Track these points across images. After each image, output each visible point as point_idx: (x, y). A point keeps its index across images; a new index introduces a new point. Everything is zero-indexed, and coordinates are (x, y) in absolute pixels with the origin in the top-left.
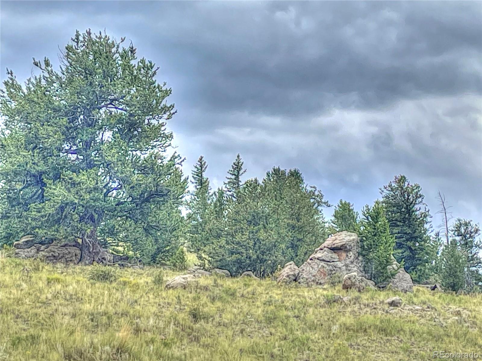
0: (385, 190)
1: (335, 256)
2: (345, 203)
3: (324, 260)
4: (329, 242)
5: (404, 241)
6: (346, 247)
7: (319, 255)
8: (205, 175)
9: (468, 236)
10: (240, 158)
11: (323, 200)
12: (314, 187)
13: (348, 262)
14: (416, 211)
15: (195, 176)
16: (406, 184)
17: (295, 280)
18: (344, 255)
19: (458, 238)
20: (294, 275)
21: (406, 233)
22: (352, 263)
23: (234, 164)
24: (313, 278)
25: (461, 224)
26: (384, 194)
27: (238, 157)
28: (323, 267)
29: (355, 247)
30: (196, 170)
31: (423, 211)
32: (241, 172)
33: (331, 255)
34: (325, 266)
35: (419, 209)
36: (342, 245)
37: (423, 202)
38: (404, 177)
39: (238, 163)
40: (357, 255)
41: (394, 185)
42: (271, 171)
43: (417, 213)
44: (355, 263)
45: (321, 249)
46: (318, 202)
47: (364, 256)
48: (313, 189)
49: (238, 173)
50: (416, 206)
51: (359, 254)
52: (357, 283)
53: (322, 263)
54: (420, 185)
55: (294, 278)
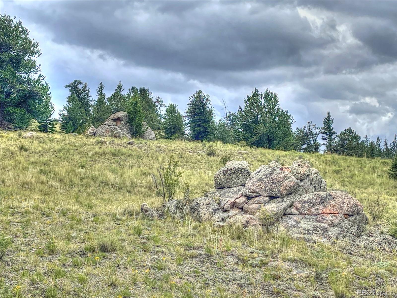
0: (191, 98)
1: (115, 123)
2: (172, 105)
3: (108, 125)
4: (112, 116)
5: (201, 123)
6: (120, 119)
7: (106, 123)
8: (103, 92)
9: (234, 120)
10: (121, 82)
11: (163, 104)
12: (158, 97)
13: (121, 126)
14: (207, 108)
15: (98, 92)
16: (202, 94)
17: (94, 135)
18: (119, 122)
19: (229, 122)
20: (93, 133)
21: (202, 119)
22: (123, 126)
23: (118, 86)
24: (102, 134)
25: (230, 114)
26: (191, 100)
27: (120, 82)
28: (108, 128)
29: (125, 119)
30: (98, 89)
31: (210, 108)
32: (121, 90)
33: (112, 122)
34: (109, 128)
35: (209, 106)
36: (118, 118)
37: (211, 103)
38: (201, 91)
39: (120, 85)
40: (126, 122)
41: (196, 95)
42: (131, 88)
43: (208, 109)
44: (125, 127)
45: (108, 120)
46: (161, 105)
47: (130, 123)
48: (158, 98)
49: (120, 90)
50: (207, 106)
51: (127, 122)
52: (121, 135)
53: (108, 127)
54: (208, 94)
55: (93, 134)
